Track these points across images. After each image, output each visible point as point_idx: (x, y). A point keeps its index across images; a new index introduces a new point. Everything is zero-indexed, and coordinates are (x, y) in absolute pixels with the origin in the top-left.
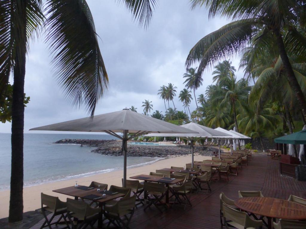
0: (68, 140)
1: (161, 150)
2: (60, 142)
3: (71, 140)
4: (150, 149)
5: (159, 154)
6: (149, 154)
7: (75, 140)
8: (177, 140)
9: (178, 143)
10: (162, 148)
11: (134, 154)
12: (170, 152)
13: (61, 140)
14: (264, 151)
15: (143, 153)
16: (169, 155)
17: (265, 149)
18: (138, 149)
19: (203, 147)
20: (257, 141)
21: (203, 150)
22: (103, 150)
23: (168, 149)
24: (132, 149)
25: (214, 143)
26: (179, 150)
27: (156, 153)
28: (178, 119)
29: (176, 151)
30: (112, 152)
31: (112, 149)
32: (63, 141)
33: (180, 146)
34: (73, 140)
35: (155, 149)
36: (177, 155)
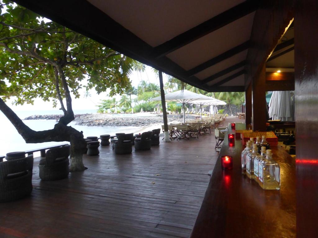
0: (38, 116)
1: (143, 120)
2: (29, 118)
3: (41, 116)
4: (133, 119)
5: (143, 123)
6: (133, 123)
7: (46, 116)
8: (155, 110)
9: (157, 113)
10: (143, 118)
11: (119, 124)
12: (152, 121)
13: (30, 117)
14: (232, 115)
15: (127, 123)
16: (151, 124)
17: (233, 113)
18: (121, 120)
19: (180, 115)
20: (226, 108)
21: (181, 118)
22: (87, 123)
23: (149, 118)
24: (116, 120)
25: (189, 111)
26: (159, 119)
27: (139, 123)
28: (152, 91)
29: (157, 120)
30: (97, 124)
31: (95, 121)
32: (33, 117)
33: (159, 116)
34: (44, 116)
35: (138, 119)
36: (158, 123)
